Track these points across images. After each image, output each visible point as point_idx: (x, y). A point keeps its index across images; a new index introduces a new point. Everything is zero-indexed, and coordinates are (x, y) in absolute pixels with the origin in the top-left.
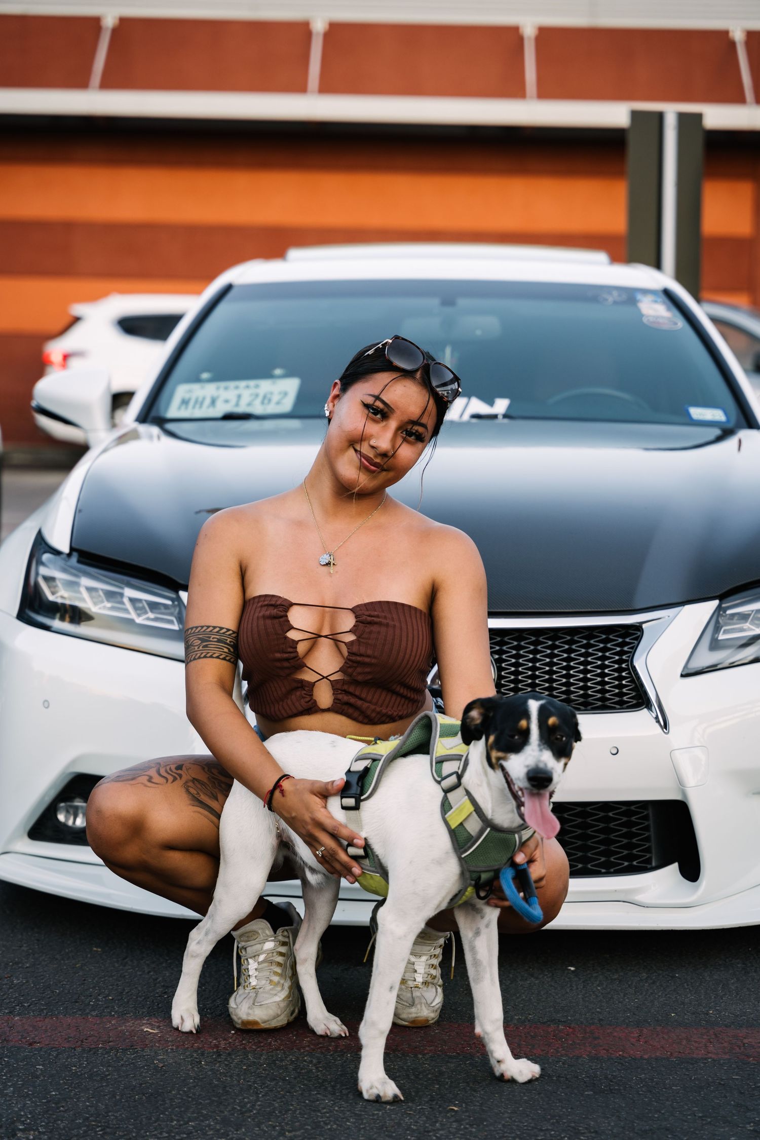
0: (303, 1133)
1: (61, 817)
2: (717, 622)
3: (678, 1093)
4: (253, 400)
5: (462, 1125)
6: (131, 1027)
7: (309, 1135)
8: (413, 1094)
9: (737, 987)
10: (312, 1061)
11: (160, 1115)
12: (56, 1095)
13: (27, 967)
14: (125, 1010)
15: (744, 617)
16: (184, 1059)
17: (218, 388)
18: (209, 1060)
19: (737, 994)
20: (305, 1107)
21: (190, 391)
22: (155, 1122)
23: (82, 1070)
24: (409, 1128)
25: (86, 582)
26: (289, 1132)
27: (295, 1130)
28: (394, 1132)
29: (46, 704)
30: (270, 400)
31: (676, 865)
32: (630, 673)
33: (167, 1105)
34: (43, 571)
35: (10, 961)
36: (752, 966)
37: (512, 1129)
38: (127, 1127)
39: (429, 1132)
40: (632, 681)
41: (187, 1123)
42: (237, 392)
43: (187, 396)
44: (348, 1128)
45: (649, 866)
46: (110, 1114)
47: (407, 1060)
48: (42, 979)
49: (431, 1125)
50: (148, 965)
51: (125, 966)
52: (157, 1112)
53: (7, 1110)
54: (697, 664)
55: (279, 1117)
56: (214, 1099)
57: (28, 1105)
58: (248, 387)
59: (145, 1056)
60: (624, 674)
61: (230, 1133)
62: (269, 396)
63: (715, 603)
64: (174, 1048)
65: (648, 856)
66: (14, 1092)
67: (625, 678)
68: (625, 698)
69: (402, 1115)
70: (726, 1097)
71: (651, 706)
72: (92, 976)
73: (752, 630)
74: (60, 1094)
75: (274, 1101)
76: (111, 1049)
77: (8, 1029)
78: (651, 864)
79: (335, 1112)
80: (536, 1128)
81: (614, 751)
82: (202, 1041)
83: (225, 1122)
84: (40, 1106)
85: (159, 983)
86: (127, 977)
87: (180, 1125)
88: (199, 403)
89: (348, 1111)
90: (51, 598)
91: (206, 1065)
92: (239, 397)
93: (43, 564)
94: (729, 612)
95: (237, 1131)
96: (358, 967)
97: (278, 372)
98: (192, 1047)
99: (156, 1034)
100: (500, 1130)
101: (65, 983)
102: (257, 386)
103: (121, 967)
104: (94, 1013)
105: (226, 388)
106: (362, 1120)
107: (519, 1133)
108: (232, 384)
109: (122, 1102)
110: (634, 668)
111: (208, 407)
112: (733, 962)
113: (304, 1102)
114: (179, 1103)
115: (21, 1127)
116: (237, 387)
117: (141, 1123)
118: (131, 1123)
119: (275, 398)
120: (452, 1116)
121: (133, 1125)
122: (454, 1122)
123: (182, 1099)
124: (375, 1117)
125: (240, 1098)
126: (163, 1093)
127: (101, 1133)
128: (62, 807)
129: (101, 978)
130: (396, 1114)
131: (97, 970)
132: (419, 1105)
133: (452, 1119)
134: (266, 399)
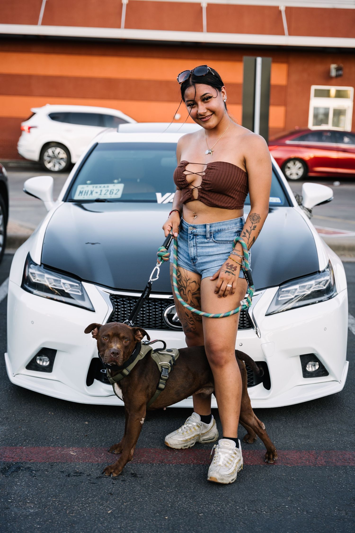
0: (130, 503)
1: (38, 362)
2: (278, 293)
3: (263, 482)
4: (107, 192)
5: (187, 499)
6: (66, 452)
7: (132, 504)
8: (169, 484)
9: (283, 430)
10: (132, 468)
11: (78, 495)
12: (40, 485)
13: (27, 422)
14: (64, 444)
15: (288, 291)
16: (86, 467)
17: (93, 187)
18: (95, 468)
19: (284, 434)
20: (130, 490)
21: (83, 188)
22: (77, 499)
23: (49, 474)
24: (168, 501)
25: (47, 276)
26: (125, 503)
27: (127, 502)
28: (163, 503)
29: (32, 322)
30: (113, 193)
31: (262, 383)
32: (247, 316)
33: (80, 490)
34: (31, 270)
35: (20, 419)
36: (289, 420)
37: (205, 500)
38: (67, 501)
39: (175, 502)
40: (248, 319)
41: (88, 499)
42: (100, 189)
43: (82, 190)
44: (146, 501)
45: (252, 385)
46: (60, 495)
47: (166, 467)
48: (33, 428)
49: (176, 499)
50: (71, 421)
51: (62, 421)
52: (77, 494)
53: (23, 493)
54: (270, 311)
55: (121, 495)
56: (97, 487)
57: (30, 491)
58: (104, 187)
59: (71, 466)
60: (245, 316)
61: (104, 504)
62: (112, 191)
63: (278, 287)
64: (82, 462)
65: (252, 381)
66: (25, 484)
67: (245, 317)
68: (245, 325)
69: (165, 494)
70: (281, 484)
71: (254, 327)
72: (51, 426)
73: (290, 296)
74: (42, 485)
75: (119, 488)
76: (59, 462)
77: (21, 453)
78: (253, 383)
79: (141, 493)
80: (214, 500)
81: (241, 345)
82: (92, 458)
83: (102, 498)
84: (35, 491)
85: (75, 430)
86: (63, 427)
87: (86, 500)
88: (86, 193)
89: (146, 492)
90: (34, 281)
91: (94, 470)
92: (101, 191)
93: (31, 268)
94: (283, 290)
95: (106, 502)
96: (147, 422)
97: (116, 181)
98: (88, 461)
99: (75, 455)
100: (201, 501)
101: (41, 430)
102: (108, 187)
103: (61, 422)
104: (52, 445)
105: (96, 187)
106: (151, 496)
107: (207, 503)
108: (98, 185)
109: (64, 489)
110: (248, 314)
111: (90, 195)
112: (282, 418)
113: (130, 488)
114: (85, 489)
115: (28, 502)
116: (100, 187)
117: (72, 499)
118: (68, 499)
119: (115, 192)
120: (183, 494)
121: (69, 500)
122: (184, 497)
123: (86, 487)
124: (156, 495)
125: (107, 486)
126: (79, 484)
127: (57, 504)
128: (38, 358)
129: (54, 427)
130: (163, 494)
131: (52, 423)
132: (171, 490)
133: (184, 496)
134: (111, 192)
